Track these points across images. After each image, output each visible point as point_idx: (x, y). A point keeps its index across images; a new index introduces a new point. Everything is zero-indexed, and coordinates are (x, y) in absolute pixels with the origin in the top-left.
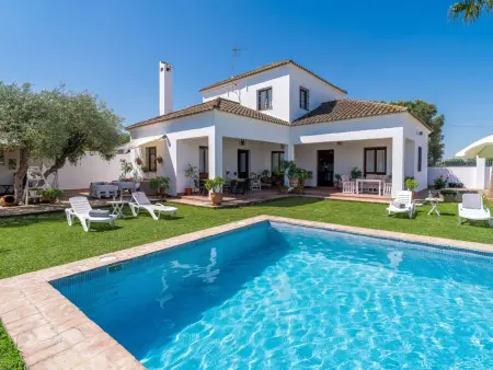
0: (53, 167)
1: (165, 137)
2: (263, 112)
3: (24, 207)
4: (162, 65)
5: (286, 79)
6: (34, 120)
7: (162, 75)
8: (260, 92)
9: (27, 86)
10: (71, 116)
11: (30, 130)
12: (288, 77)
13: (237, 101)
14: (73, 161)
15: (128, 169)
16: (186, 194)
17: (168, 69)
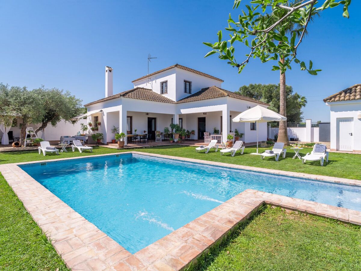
0: (40, 128)
1: (101, 111)
2: (163, 95)
3: (24, 147)
4: (107, 69)
5: (174, 76)
6: (27, 105)
7: (107, 74)
8: (162, 83)
9: (25, 88)
10: (47, 102)
11: (25, 110)
12: (175, 74)
13: (150, 88)
14: (54, 124)
15: (85, 129)
16: (112, 143)
17: (110, 71)
